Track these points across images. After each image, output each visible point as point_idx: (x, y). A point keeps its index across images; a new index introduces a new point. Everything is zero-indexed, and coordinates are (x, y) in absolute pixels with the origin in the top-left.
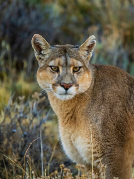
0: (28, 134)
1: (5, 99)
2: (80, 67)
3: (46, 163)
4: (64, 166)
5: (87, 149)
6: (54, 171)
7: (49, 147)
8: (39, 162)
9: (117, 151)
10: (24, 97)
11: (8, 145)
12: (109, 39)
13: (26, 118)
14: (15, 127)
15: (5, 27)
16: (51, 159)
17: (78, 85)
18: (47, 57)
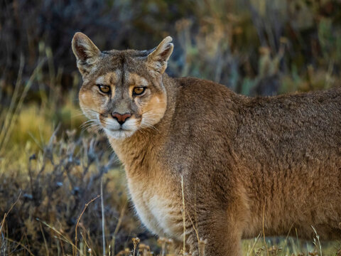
0: (81, 189)
1: (44, 134)
2: (145, 88)
3: (109, 235)
4: (139, 241)
5: (168, 215)
6: (122, 248)
7: (114, 210)
8: (98, 234)
9: (216, 216)
10: (74, 131)
11: (49, 206)
12: (208, 39)
13: (78, 164)
14: (60, 178)
15: (44, 19)
16: (117, 229)
17: (141, 117)
18: (94, 68)
